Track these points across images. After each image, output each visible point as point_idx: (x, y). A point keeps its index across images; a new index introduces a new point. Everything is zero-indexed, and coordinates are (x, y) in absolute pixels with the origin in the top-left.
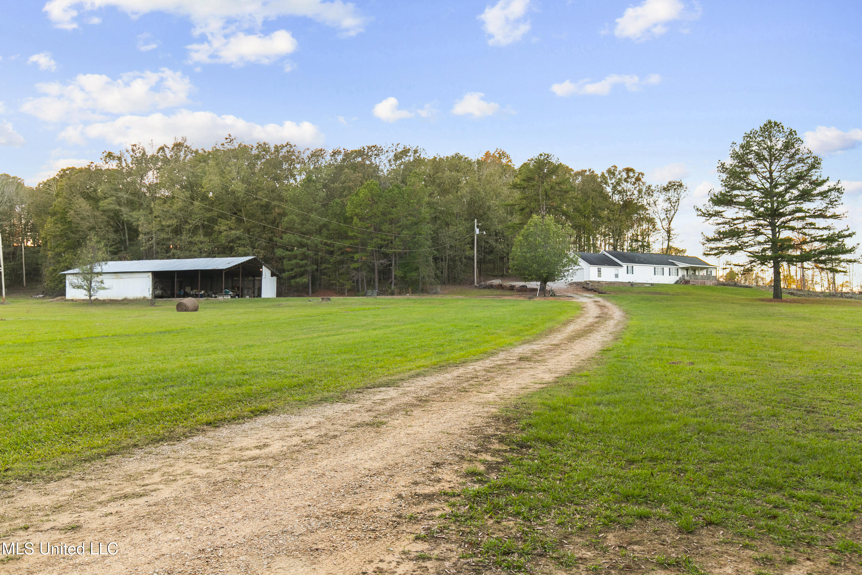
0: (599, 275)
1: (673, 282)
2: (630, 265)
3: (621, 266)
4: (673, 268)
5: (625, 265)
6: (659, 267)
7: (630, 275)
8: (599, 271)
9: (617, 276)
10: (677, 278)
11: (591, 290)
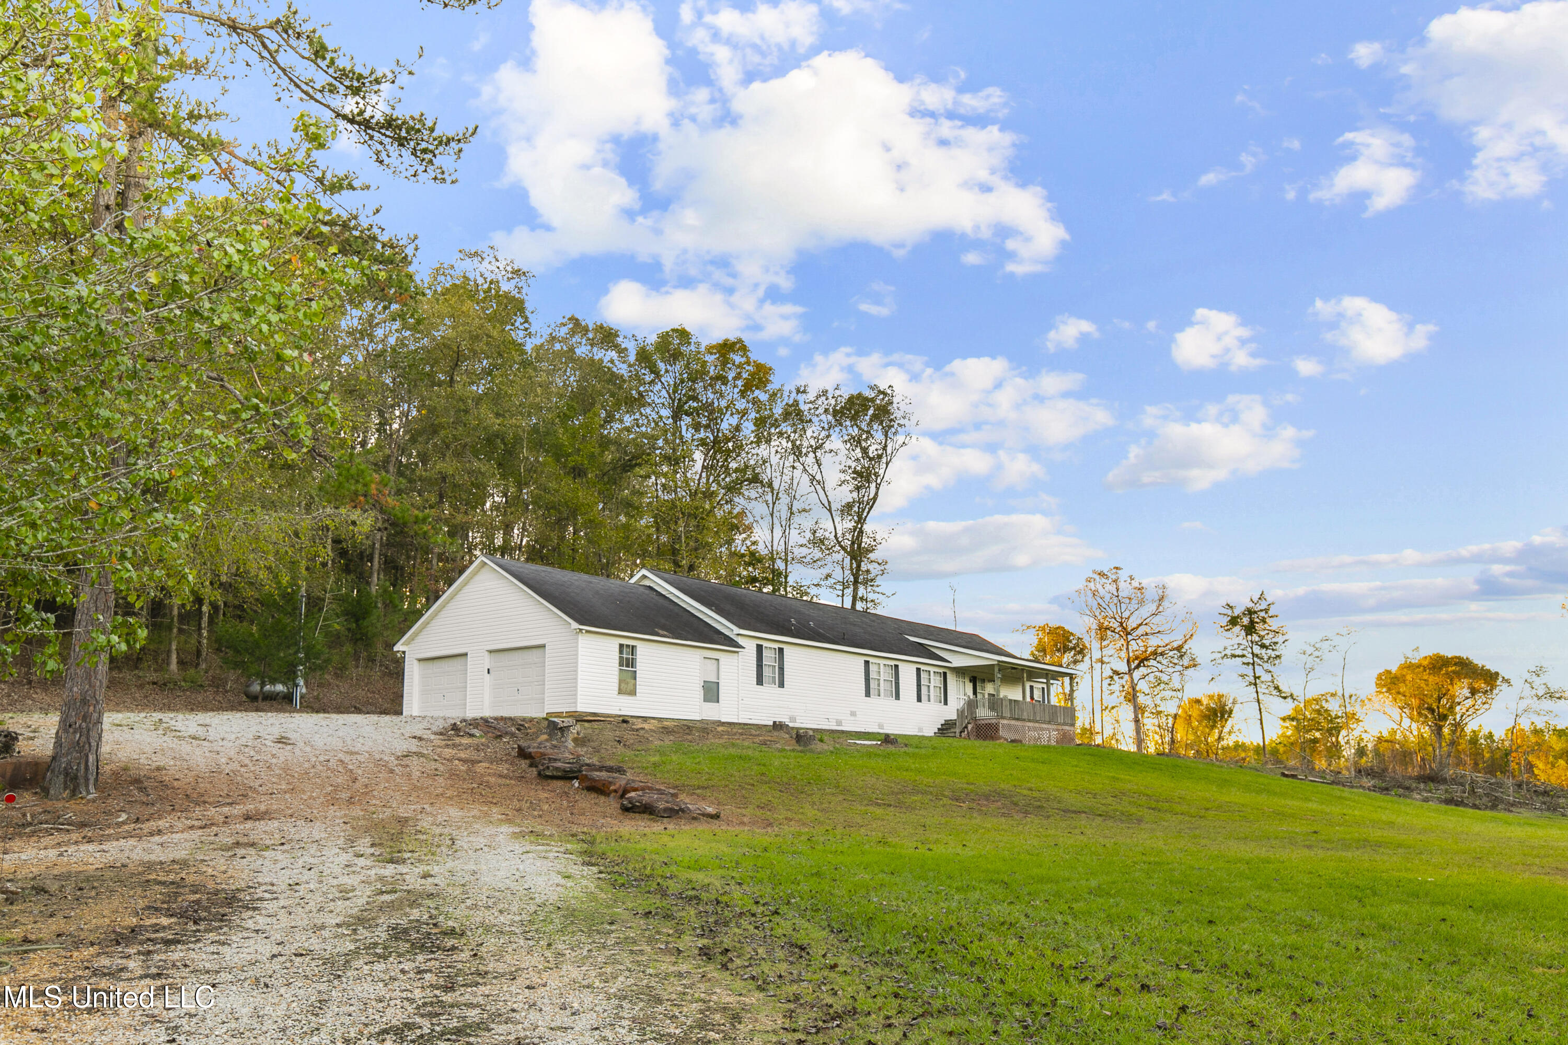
0: (628, 686)
1: (930, 730)
2: (770, 642)
3: (730, 642)
4: (930, 667)
5: (748, 641)
6: (881, 663)
7: (770, 690)
8: (628, 661)
9: (711, 692)
10: (951, 712)
11: (567, 776)
